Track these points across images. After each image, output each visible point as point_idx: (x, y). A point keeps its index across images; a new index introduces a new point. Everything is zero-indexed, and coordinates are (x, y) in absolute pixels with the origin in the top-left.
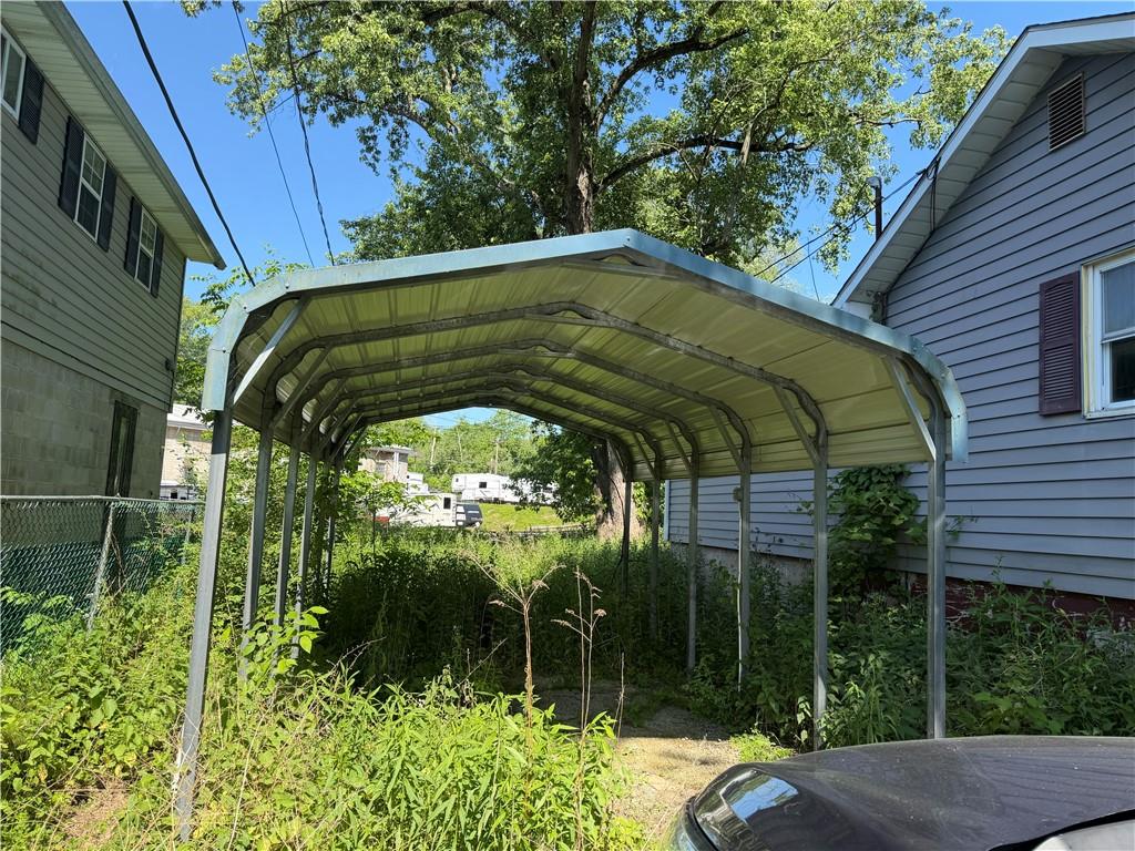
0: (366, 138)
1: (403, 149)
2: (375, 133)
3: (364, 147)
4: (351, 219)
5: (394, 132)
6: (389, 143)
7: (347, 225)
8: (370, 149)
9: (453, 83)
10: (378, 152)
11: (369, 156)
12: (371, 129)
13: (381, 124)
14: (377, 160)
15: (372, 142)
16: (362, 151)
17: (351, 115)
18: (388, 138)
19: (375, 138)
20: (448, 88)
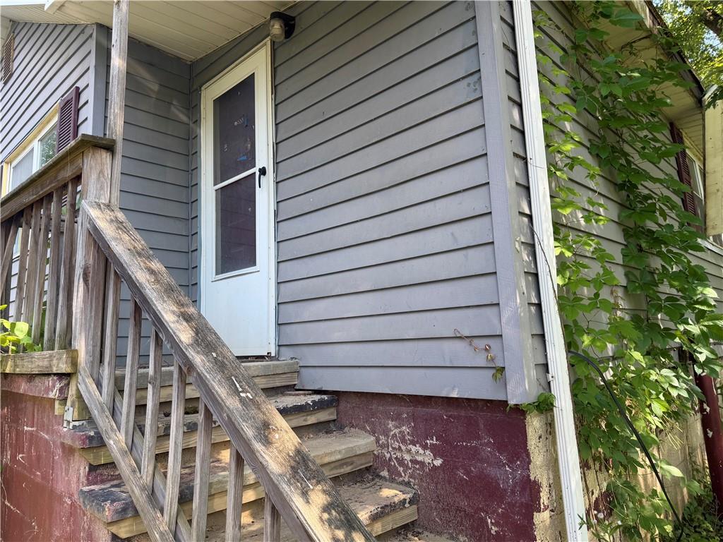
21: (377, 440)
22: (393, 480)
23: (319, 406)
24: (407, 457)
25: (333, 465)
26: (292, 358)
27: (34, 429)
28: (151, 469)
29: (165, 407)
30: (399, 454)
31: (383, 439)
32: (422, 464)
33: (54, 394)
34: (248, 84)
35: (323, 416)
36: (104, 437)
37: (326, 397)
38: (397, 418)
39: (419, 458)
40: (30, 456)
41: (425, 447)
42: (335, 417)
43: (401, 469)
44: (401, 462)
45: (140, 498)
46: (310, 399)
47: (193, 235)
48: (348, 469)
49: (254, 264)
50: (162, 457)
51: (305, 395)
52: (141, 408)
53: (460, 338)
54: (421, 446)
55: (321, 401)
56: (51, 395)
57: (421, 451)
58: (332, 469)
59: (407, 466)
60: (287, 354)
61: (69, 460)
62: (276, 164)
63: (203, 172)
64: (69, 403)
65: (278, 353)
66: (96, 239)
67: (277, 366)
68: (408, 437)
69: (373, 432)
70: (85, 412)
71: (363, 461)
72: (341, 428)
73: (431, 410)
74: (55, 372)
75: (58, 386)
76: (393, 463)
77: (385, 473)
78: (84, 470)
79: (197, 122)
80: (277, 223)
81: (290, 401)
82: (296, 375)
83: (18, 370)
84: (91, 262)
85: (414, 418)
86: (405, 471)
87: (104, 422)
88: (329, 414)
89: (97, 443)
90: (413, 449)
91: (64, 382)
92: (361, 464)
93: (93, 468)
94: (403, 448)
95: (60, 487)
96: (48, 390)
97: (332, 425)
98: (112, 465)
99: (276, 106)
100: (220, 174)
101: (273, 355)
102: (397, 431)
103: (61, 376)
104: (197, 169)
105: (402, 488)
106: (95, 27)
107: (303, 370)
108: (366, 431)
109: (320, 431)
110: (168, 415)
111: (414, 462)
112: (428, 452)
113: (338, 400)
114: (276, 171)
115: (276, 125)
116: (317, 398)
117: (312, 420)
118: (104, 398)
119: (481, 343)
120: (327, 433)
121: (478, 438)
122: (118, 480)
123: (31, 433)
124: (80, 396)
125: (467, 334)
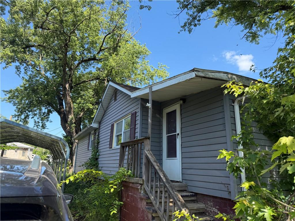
0: (17, 68)
1: (28, 72)
2: (20, 67)
3: (17, 70)
4: (5, 90)
5: (26, 67)
6: (24, 70)
7: (4, 91)
8: (18, 71)
9: (42, 58)
10: (21, 72)
11: (18, 72)
12: (19, 66)
13: (22, 65)
14: (20, 74)
15: (19, 69)
16: (16, 71)
17: (13, 62)
18: (24, 68)
19: (20, 68)
20: (40, 59)
21: (206, 206)
22: (209, 216)
23: (192, 196)
24: (212, 210)
25: (194, 210)
26: (186, 183)
27: (132, 194)
28: (159, 204)
29: (161, 192)
30: (210, 210)
31: (207, 206)
32: (215, 212)
33: (139, 187)
34: (175, 111)
35: (193, 198)
36: (150, 197)
37: (193, 194)
38: (210, 201)
39: (215, 211)
40: (131, 200)
41: (216, 208)
42: (196, 199)
43: (211, 213)
44: (211, 211)
45: (157, 209)
46: (189, 194)
47: (161, 146)
48: (198, 212)
49: (176, 157)
50: (161, 203)
51: (189, 193)
52: (156, 192)
53: (222, 184)
54: (215, 208)
55: (192, 195)
56: (138, 188)
57: (215, 209)
58: (194, 211)
59: (212, 212)
60: (184, 182)
61: (142, 201)
62: (181, 133)
63: (163, 130)
64: (142, 190)
65: (182, 181)
66: (147, 157)
67: (182, 185)
68: (212, 206)
69: (205, 204)
70: (145, 191)
71: (202, 210)
72: (197, 202)
73: (217, 200)
74: (139, 183)
75: (140, 186)
76: (209, 211)
77: (207, 214)
78: (145, 203)
79: (162, 117)
80: (182, 148)
81: (185, 194)
82: (187, 187)
83: (130, 181)
84: (146, 162)
85: (213, 201)
86: (212, 214)
87: (150, 195)
88: (195, 198)
89: (149, 198)
90: (214, 208)
91: (141, 185)
92: (201, 211)
93: (147, 203)
94: (211, 208)
95: (140, 206)
96: (137, 186)
97: (195, 201)
98: (151, 203)
99: (181, 119)
100: (168, 132)
101: (181, 181)
102: (210, 204)
103: (140, 184)
104: (162, 129)
105: (211, 218)
106: (140, 99)
107: (188, 186)
108: (203, 203)
109: (192, 202)
110: (162, 194)
111: (214, 212)
112: (217, 210)
113: (197, 195)
114: (181, 134)
115: (181, 123)
116: (191, 194)
117: (190, 199)
118: (149, 189)
119: (226, 186)
120: (194, 203)
121: (227, 207)
122: (153, 206)
123: (131, 195)
124: (144, 188)
125: (224, 183)
